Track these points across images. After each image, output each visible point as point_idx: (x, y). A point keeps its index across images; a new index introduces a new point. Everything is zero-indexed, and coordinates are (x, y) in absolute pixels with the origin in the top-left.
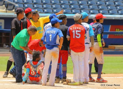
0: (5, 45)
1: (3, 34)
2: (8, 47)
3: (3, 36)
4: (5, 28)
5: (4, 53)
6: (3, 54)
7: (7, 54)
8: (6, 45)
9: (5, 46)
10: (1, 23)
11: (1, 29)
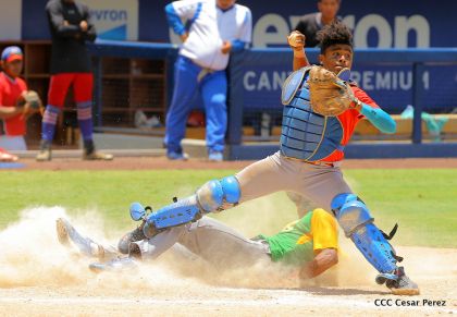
0: (141, 117)
1: (134, 64)
2: (155, 127)
3: (135, 73)
4: (141, 39)
5: (139, 156)
6: (136, 160)
7: (151, 160)
8: (149, 115)
9: (144, 124)
10: (125, 13)
11: (124, 40)
